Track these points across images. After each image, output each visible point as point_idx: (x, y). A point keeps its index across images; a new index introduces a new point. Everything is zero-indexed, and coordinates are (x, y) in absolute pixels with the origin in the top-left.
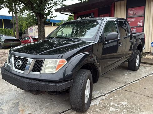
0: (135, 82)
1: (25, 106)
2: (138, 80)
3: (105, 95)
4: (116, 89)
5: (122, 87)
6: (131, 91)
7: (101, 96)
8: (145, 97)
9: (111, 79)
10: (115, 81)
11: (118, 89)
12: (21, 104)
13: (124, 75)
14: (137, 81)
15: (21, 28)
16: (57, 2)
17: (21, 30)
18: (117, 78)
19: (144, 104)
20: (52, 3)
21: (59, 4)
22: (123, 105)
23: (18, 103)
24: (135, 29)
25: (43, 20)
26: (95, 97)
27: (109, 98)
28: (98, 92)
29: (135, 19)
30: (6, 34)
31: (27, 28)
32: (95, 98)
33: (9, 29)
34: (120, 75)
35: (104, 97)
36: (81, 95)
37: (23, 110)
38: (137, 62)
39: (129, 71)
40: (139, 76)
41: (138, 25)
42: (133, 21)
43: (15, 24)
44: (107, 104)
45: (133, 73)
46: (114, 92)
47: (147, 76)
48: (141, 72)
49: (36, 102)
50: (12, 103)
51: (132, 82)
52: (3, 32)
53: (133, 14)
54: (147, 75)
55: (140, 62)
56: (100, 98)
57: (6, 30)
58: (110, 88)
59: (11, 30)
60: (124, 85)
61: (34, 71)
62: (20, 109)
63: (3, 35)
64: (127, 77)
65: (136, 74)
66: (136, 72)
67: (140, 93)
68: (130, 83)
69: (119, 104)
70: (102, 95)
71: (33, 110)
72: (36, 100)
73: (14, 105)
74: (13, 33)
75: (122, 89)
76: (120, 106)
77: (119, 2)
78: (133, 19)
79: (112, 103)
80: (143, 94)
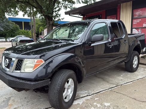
0: (128, 83)
1: (14, 101)
2: (131, 82)
3: (92, 95)
4: (105, 90)
5: (112, 88)
6: (120, 92)
7: (87, 96)
8: (131, 99)
9: (104, 80)
10: (108, 82)
11: (107, 90)
12: (12, 98)
13: (120, 76)
14: (129, 83)
15: (38, 29)
16: (67, 6)
17: (38, 31)
18: (110, 79)
19: (127, 107)
20: (62, 6)
21: (69, 7)
22: (105, 106)
23: (10, 98)
24: (141, 30)
25: (51, 23)
26: (82, 96)
27: (95, 98)
28: (86, 92)
29: (140, 20)
30: (25, 35)
31: (43, 29)
32: (81, 98)
33: (28, 30)
34: (115, 76)
35: (90, 97)
36: (58, 94)
37: (11, 105)
38: (135, 64)
39: (126, 72)
40: (135, 77)
41: (144, 26)
42: (139, 22)
43: (33, 26)
44: (90, 104)
45: (129, 74)
46: (102, 92)
47: (142, 78)
48: (138, 74)
49: (25, 98)
50: (5, 97)
51: (125, 84)
52: (23, 33)
53: (138, 14)
54: (144, 77)
55: (139, 63)
56: (86, 97)
57: (26, 31)
58: (100, 88)
59: (30, 32)
60: (115, 86)
61: (16, 70)
62: (10, 103)
63: (22, 36)
64: (122, 78)
65: (132, 75)
66: (133, 73)
67: (128, 95)
68: (122, 85)
69: (101, 105)
70: (89, 95)
71: (20, 105)
72: (26, 96)
73: (5, 100)
74: (31, 34)
75: (111, 90)
76: (102, 107)
77: (125, 3)
78: (138, 20)
79: (95, 104)
80: (130, 96)
